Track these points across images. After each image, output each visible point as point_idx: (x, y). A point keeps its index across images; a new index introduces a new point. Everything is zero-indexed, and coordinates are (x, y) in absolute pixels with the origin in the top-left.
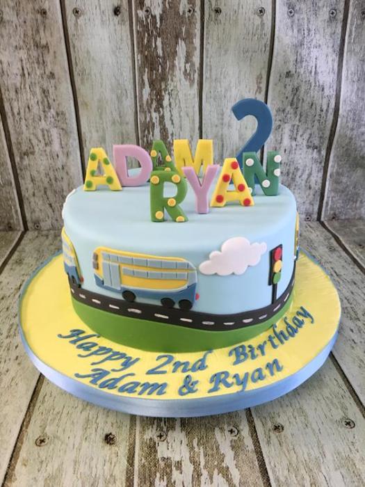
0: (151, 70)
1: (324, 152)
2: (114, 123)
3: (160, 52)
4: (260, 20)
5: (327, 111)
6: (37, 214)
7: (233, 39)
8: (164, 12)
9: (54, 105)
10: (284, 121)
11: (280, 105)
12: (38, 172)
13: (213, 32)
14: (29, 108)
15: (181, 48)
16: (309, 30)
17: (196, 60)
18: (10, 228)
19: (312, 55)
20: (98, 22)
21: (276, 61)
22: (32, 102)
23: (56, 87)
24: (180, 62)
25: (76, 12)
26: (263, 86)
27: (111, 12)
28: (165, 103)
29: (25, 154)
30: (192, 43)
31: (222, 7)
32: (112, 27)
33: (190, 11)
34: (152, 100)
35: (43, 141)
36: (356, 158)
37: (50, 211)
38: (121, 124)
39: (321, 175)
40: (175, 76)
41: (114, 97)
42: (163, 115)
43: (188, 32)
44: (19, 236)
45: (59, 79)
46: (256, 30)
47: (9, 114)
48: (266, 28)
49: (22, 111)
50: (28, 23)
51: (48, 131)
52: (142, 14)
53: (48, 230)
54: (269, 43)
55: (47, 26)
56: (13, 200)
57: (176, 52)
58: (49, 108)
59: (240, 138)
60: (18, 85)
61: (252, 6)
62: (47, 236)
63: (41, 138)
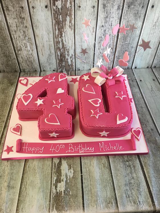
0: (58, 25)
1: (114, 50)
2: (47, 41)
3: (61, 20)
4: (93, 10)
5: (115, 37)
6: (24, 67)
7: (85, 16)
8: (62, 7)
9: (27, 36)
10: (101, 40)
11: (100, 36)
12: (24, 56)
13: (78, 13)
14: (19, 36)
15: (68, 18)
16: (110, 13)
17: (73, 22)
18: (16, 71)
19: (111, 20)
20: (40, 10)
21: (99, 23)
22: (20, 35)
23: (28, 31)
24: (68, 22)
25: (33, 7)
26: (95, 30)
27: (44, 7)
28: (63, 35)
29: (19, 50)
30: (72, 17)
31: (81, 6)
32: (45, 12)
33: (70, 7)
34: (59, 34)
35: (24, 47)
36: (124, 51)
37: (28, 67)
38: (49, 41)
39: (113, 56)
40: (66, 27)
41: (47, 33)
42: (63, 39)
43: (70, 13)
44: (19, 74)
45: (28, 28)
46: (92, 13)
47: (13, 39)
48: (95, 12)
49: (17, 38)
50: (17, 11)
51: (26, 43)
52: (55, 8)
53: (28, 72)
54: (96, 17)
55: (24, 12)
56: (16, 63)
57: (66, 20)
58: (26, 37)
59: (87, 46)
60: (16, 30)
61: (90, 5)
62: (27, 74)
63: (24, 46)
